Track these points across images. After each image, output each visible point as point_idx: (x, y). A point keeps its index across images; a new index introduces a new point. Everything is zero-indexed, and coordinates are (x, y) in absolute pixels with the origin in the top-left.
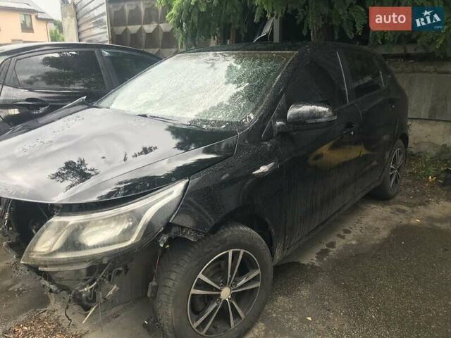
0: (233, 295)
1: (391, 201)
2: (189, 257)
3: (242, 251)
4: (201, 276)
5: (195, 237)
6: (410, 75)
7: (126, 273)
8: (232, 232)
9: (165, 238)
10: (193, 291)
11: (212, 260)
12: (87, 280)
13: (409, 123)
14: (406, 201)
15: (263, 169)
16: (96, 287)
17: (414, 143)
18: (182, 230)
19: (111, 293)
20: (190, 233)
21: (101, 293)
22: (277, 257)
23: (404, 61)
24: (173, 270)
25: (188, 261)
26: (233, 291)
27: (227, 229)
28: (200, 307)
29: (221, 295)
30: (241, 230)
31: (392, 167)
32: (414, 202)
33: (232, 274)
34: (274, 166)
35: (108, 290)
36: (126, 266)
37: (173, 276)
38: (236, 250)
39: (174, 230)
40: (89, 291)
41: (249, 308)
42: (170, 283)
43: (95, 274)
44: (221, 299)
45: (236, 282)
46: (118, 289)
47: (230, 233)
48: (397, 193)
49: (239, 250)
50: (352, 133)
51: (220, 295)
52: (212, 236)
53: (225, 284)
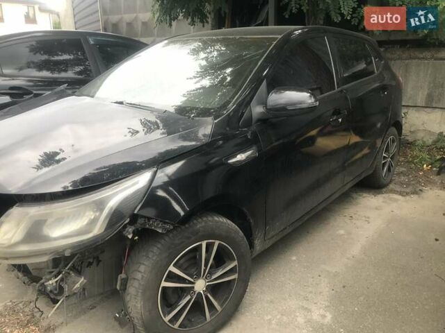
0: (208, 287)
1: (384, 190)
2: (158, 248)
3: (217, 243)
4: (172, 268)
5: (164, 228)
6: (407, 61)
7: (97, 265)
8: (206, 222)
9: (131, 229)
10: (164, 284)
11: (184, 252)
12: (52, 272)
13: (404, 110)
14: (399, 190)
15: (241, 157)
16: (62, 280)
17: (410, 132)
18: (149, 221)
19: (78, 285)
20: (158, 225)
21: (67, 286)
22: (258, 248)
23: (400, 47)
24: (142, 262)
25: (157, 253)
26: (207, 284)
27: (200, 220)
28: (173, 300)
29: (195, 287)
30: (216, 220)
31: (384, 155)
32: (408, 190)
33: (206, 266)
34: (252, 154)
35: (75, 283)
36: (98, 257)
37: (142, 268)
38: (211, 241)
39: (141, 221)
40: (54, 284)
41: (226, 300)
42: (139, 276)
43: (60, 266)
44: (195, 292)
45: (210, 273)
46: (85, 281)
47: (203, 224)
48: (391, 182)
49: (213, 241)
50: (340, 120)
51: (193, 287)
52: (183, 227)
53: (198, 276)
